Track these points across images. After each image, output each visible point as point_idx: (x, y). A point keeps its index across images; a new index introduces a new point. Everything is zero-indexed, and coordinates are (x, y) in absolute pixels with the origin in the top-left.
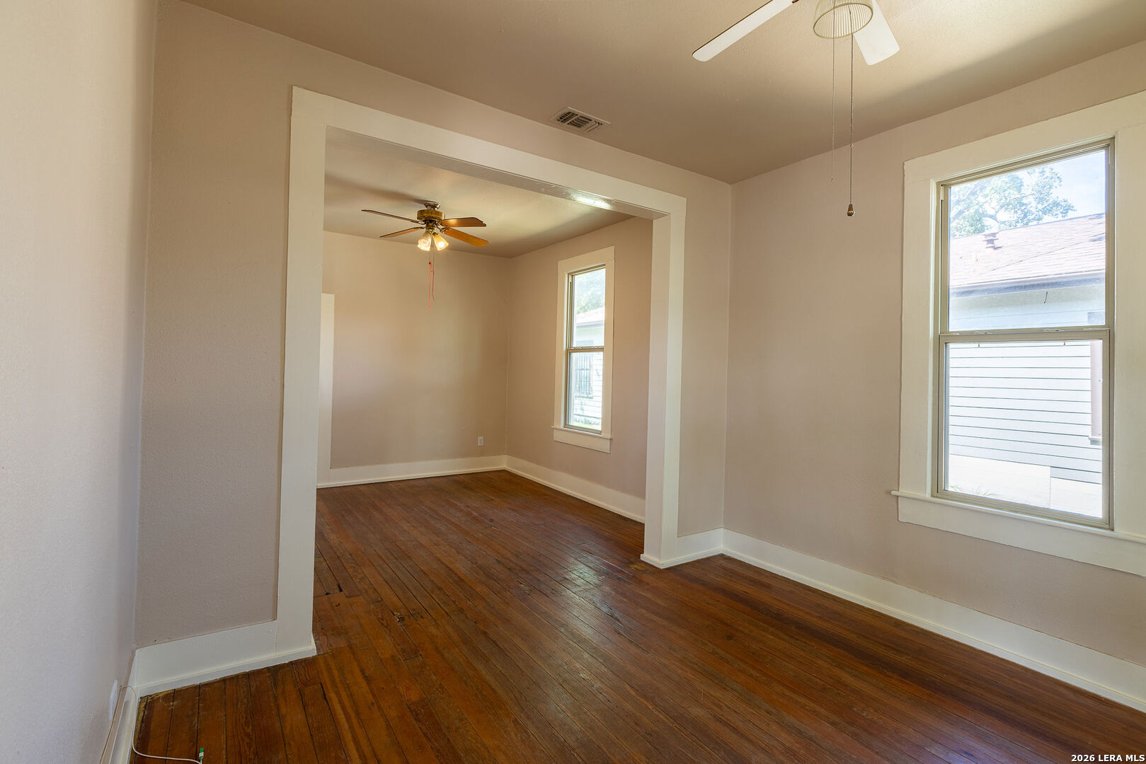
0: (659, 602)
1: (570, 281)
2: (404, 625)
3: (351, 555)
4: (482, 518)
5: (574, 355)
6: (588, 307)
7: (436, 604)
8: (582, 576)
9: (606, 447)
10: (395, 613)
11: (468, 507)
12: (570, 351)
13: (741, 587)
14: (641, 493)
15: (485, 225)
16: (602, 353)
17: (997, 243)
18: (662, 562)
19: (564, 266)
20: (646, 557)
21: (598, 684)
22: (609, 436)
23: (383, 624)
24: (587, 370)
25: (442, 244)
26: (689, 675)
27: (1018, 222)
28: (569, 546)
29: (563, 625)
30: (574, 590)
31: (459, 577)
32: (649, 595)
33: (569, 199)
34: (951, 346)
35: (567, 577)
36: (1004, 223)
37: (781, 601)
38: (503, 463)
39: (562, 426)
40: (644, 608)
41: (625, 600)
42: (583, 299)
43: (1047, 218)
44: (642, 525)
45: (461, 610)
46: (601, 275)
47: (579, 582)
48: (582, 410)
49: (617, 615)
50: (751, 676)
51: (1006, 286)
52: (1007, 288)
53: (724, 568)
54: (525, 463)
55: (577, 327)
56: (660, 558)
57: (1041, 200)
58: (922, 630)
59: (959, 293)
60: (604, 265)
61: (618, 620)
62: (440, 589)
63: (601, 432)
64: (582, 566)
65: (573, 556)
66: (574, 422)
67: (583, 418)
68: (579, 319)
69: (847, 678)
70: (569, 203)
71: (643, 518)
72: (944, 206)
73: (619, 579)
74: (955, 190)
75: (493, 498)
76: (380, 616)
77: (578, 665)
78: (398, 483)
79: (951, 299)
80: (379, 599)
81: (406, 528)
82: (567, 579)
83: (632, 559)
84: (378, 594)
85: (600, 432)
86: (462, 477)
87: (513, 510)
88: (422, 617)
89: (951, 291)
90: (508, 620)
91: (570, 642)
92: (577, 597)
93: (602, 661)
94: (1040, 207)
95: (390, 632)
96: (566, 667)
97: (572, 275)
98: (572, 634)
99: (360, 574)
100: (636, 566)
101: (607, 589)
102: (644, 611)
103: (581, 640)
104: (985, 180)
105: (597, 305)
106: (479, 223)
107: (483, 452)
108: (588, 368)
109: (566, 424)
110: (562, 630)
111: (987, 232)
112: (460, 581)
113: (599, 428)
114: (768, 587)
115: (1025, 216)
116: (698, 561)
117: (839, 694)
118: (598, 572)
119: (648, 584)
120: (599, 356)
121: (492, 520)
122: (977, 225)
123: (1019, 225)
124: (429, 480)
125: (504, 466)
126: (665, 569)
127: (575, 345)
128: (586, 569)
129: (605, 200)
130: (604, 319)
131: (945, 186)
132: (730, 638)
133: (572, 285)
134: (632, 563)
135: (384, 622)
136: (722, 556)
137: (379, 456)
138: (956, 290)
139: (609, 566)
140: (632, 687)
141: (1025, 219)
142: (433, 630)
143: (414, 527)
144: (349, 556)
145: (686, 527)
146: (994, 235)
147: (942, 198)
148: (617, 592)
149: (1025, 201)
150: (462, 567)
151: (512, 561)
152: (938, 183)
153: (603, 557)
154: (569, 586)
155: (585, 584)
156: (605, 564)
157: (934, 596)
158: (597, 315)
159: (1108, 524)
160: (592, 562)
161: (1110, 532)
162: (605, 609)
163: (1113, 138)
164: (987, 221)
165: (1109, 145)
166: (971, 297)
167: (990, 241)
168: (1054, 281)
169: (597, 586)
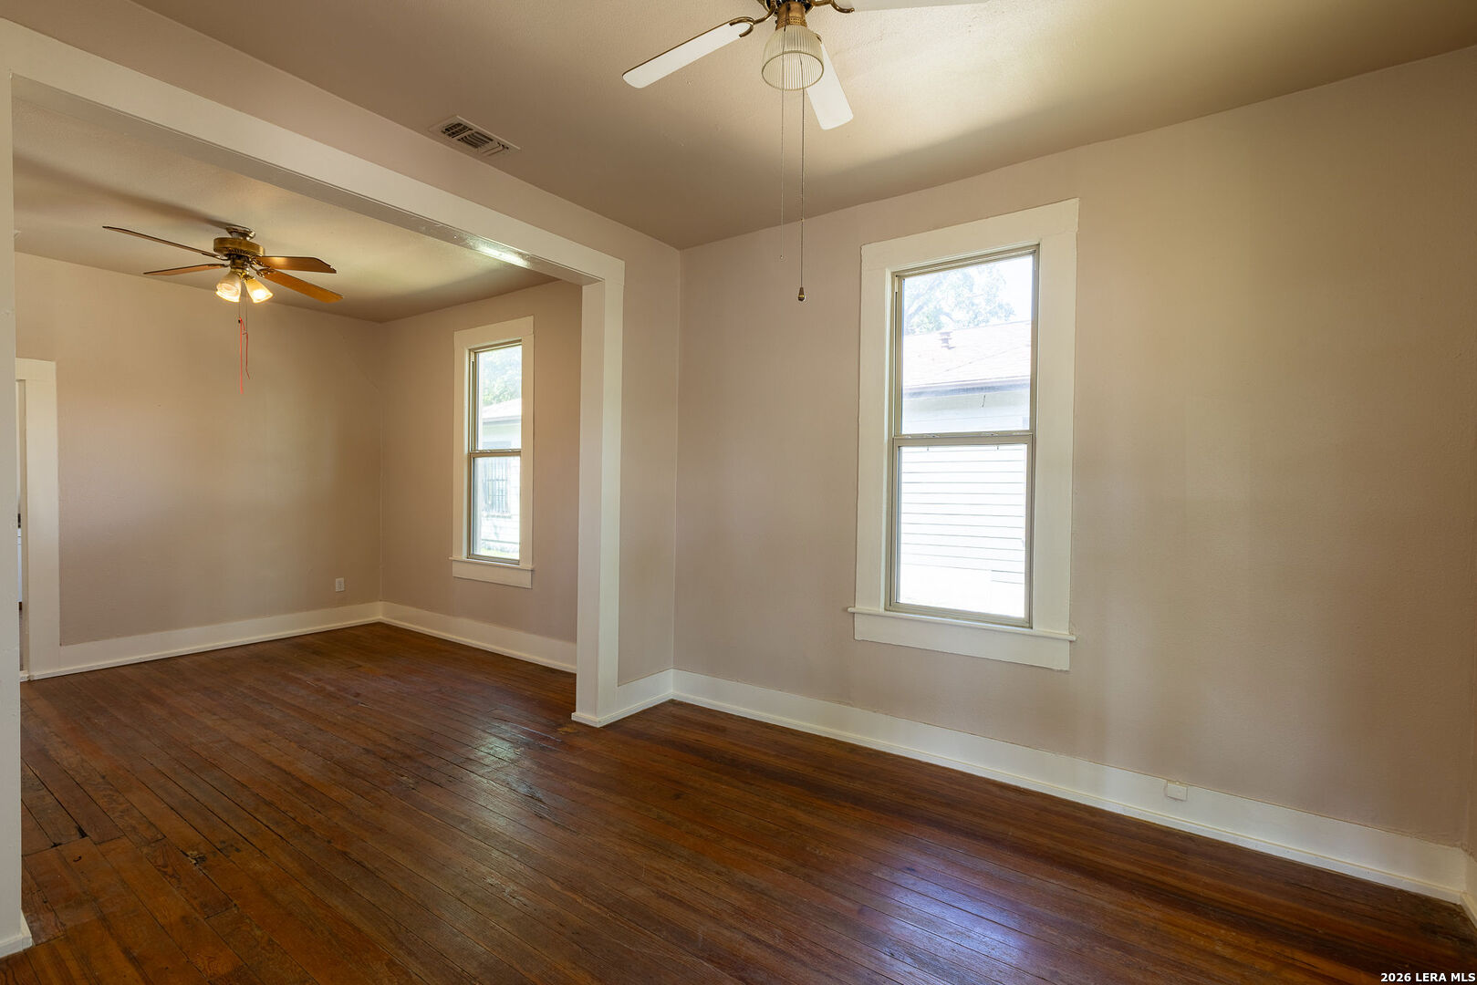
0: (595, 768)
1: (472, 360)
2: (205, 868)
4: (341, 693)
5: (480, 461)
6: (504, 397)
7: (264, 826)
8: (492, 752)
9: (525, 580)
10: (188, 854)
11: (319, 680)
12: (474, 455)
13: (693, 736)
14: (571, 635)
15: (334, 271)
16: (519, 458)
17: (951, 343)
18: (598, 719)
19: (462, 339)
20: (580, 715)
22: (530, 566)
24: (503, 480)
25: (261, 293)
26: (630, 850)
27: (970, 322)
28: (475, 715)
29: (464, 821)
30: (481, 772)
31: (303, 783)
32: (581, 763)
33: (466, 245)
34: (904, 449)
35: (472, 757)
36: (958, 322)
37: (736, 745)
38: (380, 615)
39: (464, 557)
40: (574, 780)
41: (550, 773)
42: (496, 386)
43: (994, 320)
44: (571, 677)
45: (306, 829)
46: (515, 355)
48: (497, 533)
49: (539, 795)
50: (701, 836)
51: (949, 388)
52: (952, 390)
53: (674, 716)
54: (413, 611)
55: (484, 423)
56: (595, 714)
57: (988, 301)
58: (875, 751)
59: (910, 394)
60: (520, 341)
61: (540, 801)
62: (269, 804)
63: (519, 561)
64: (494, 739)
65: (480, 727)
66: (481, 551)
67: (498, 545)
68: (485, 413)
70: (466, 251)
71: (574, 667)
72: (898, 297)
73: (543, 748)
74: (908, 282)
75: (361, 663)
76: (160, 862)
77: (484, 868)
78: (197, 658)
79: (904, 399)
80: (159, 836)
81: (209, 723)
82: (471, 759)
83: (561, 721)
84: (157, 829)
85: (517, 562)
86: (309, 638)
87: (391, 677)
88: (238, 850)
89: (904, 392)
90: (381, 829)
92: (486, 781)
94: (988, 308)
95: (179, 880)
96: (466, 875)
97: (475, 351)
99: (121, 804)
100: (566, 729)
101: (527, 763)
102: (574, 783)
104: (941, 274)
105: (512, 396)
106: (326, 268)
107: (343, 600)
108: (504, 478)
109: (470, 555)
111: (943, 330)
112: (305, 788)
113: (516, 556)
114: (722, 730)
115: (976, 317)
116: (644, 712)
118: (515, 743)
119: (580, 749)
120: (515, 462)
121: (358, 695)
122: (935, 322)
123: (971, 325)
124: (251, 647)
125: (378, 617)
126: (604, 727)
127: (481, 447)
128: (498, 742)
129: (516, 253)
130: (520, 414)
131: (899, 276)
132: (678, 797)
133: (475, 365)
134: (561, 726)
135: (169, 870)
136: (672, 702)
137: (164, 620)
138: (909, 391)
139: (530, 734)
140: (556, 880)
141: (976, 321)
142: (258, 866)
143: (223, 719)
144: (101, 780)
145: (628, 672)
146: (948, 334)
147: (896, 289)
148: (539, 765)
149: (976, 301)
150: (308, 767)
151: (389, 748)
152: (893, 273)
153: (522, 724)
154: (474, 768)
155: (496, 763)
156: (524, 732)
157: (886, 714)
158: (514, 408)
159: (1029, 622)
160: (506, 732)
161: (1030, 630)
162: (523, 790)
163: (1039, 245)
164: (943, 319)
165: (1035, 251)
166: (922, 398)
167: (946, 341)
168: (990, 385)
169: (513, 762)
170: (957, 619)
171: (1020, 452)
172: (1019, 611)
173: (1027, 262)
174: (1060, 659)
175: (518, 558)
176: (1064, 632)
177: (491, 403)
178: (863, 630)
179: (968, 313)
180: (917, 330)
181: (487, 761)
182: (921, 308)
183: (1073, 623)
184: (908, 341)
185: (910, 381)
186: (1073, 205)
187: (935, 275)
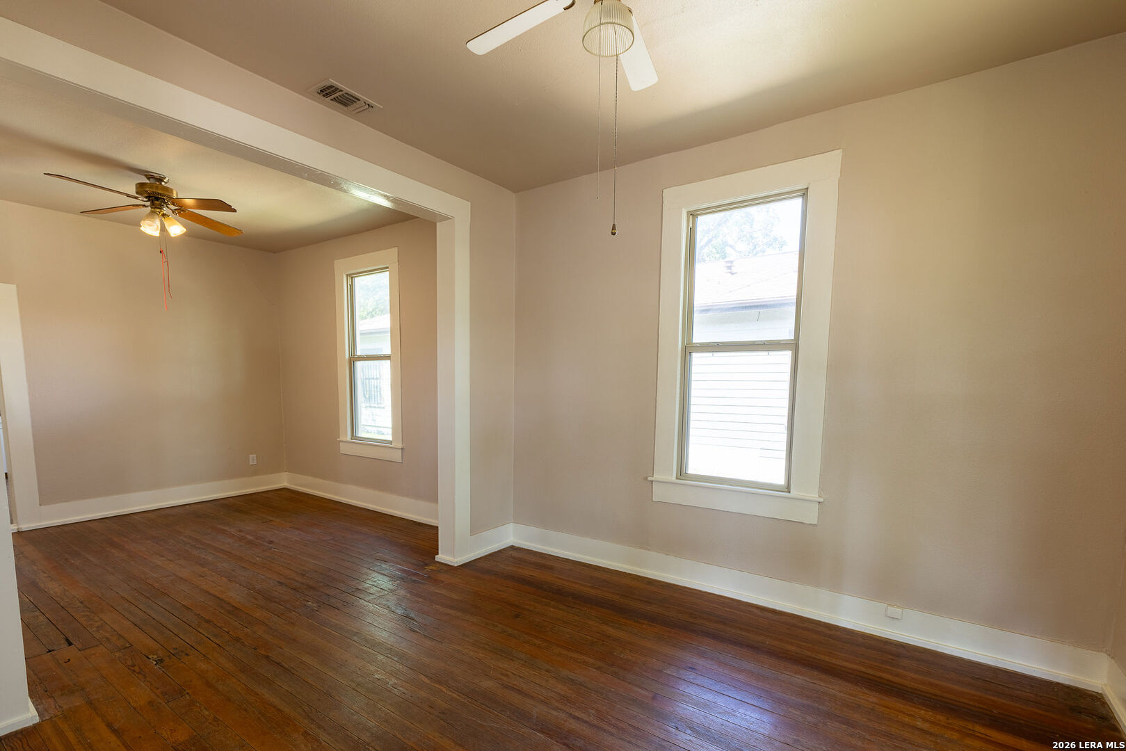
0: (454, 596)
1: (350, 282)
2: (163, 667)
3: (82, 602)
4: (258, 541)
5: (359, 364)
6: (375, 313)
7: (205, 638)
8: (375, 584)
9: (397, 456)
10: (150, 657)
11: (240, 531)
12: (354, 359)
13: (528, 572)
14: (433, 497)
15: (235, 211)
16: (389, 361)
17: (734, 270)
18: (456, 560)
19: (341, 266)
20: (441, 557)
21: (393, 681)
22: (400, 445)
23: (134, 671)
24: (377, 379)
25: (176, 229)
26: (481, 655)
27: (749, 253)
28: (361, 557)
29: (356, 634)
30: (367, 599)
31: (233, 606)
32: (443, 592)
33: (341, 189)
34: (694, 355)
35: (360, 587)
36: (740, 252)
37: (561, 579)
38: (283, 481)
39: (349, 438)
40: (438, 604)
41: (420, 600)
42: (369, 304)
43: (769, 251)
44: (436, 528)
45: (237, 639)
46: (383, 279)
47: (373, 590)
48: (374, 420)
49: (412, 615)
50: (535, 645)
51: (731, 306)
52: (734, 308)
53: (514, 558)
54: (310, 479)
55: (361, 334)
56: (454, 557)
57: (765, 235)
58: (667, 583)
59: (700, 310)
60: (387, 267)
61: (413, 619)
62: (208, 622)
64: (377, 574)
65: (366, 566)
66: (362, 434)
67: (375, 429)
68: (361, 326)
69: (610, 631)
70: (342, 194)
71: (437, 522)
72: (692, 232)
73: (414, 581)
74: (700, 219)
75: (271, 518)
76: (129, 663)
77: (372, 668)
78: (146, 514)
79: (695, 315)
80: (127, 645)
81: (159, 563)
82: (359, 590)
83: (427, 562)
84: (124, 639)
85: (391, 442)
86: (231, 500)
87: (296, 529)
88: (187, 655)
89: (695, 309)
90: (294, 640)
91: (365, 648)
92: (371, 605)
93: (396, 659)
94: (765, 241)
95: (145, 676)
96: (359, 673)
97: (352, 276)
98: (367, 641)
99: (97, 622)
100: (431, 567)
101: (402, 592)
102: (438, 607)
103: (374, 644)
104: (728, 213)
105: (382, 312)
106: (227, 208)
107: (255, 471)
108: (378, 377)
109: (353, 436)
110: (355, 638)
111: (727, 259)
112: (235, 610)
113: (389, 437)
114: (551, 568)
115: (755, 248)
116: (490, 555)
117: (604, 644)
118: (392, 578)
119: (442, 582)
120: (386, 364)
121: (271, 542)
122: (721, 252)
123: (751, 255)
124: (187, 507)
125: (285, 484)
126: (460, 566)
127: (359, 353)
128: (380, 577)
129: (385, 196)
130: (389, 326)
131: (693, 215)
132: (517, 616)
133: (352, 288)
134: (427, 565)
135: (136, 669)
136: (512, 548)
139: (404, 571)
140: (426, 676)
141: (754, 251)
142: (203, 666)
143: (169, 560)
144: (80, 604)
145: (478, 525)
146: (732, 262)
147: (691, 226)
148: (411, 593)
149: (755, 235)
150: (236, 595)
151: (297, 581)
152: (688, 212)
153: (397, 563)
154: (362, 596)
155: (379, 592)
156: (399, 570)
157: (676, 556)
158: (384, 322)
159: (788, 488)
160: (386, 569)
161: (788, 494)
162: (400, 611)
163: (807, 188)
164: (729, 250)
165: (804, 193)
166: (709, 314)
167: (729, 268)
168: (764, 303)
169: (391, 591)
170: (732, 485)
171: (787, 356)
172: (780, 480)
173: (798, 202)
174: (810, 516)
175: (391, 439)
176: (814, 495)
177: (366, 318)
178: (659, 494)
179: (748, 244)
180: (707, 259)
181: (372, 591)
182: (710, 241)
183: (822, 488)
184: (699, 268)
185: (699, 300)
186: (837, 155)
187: (722, 214)
